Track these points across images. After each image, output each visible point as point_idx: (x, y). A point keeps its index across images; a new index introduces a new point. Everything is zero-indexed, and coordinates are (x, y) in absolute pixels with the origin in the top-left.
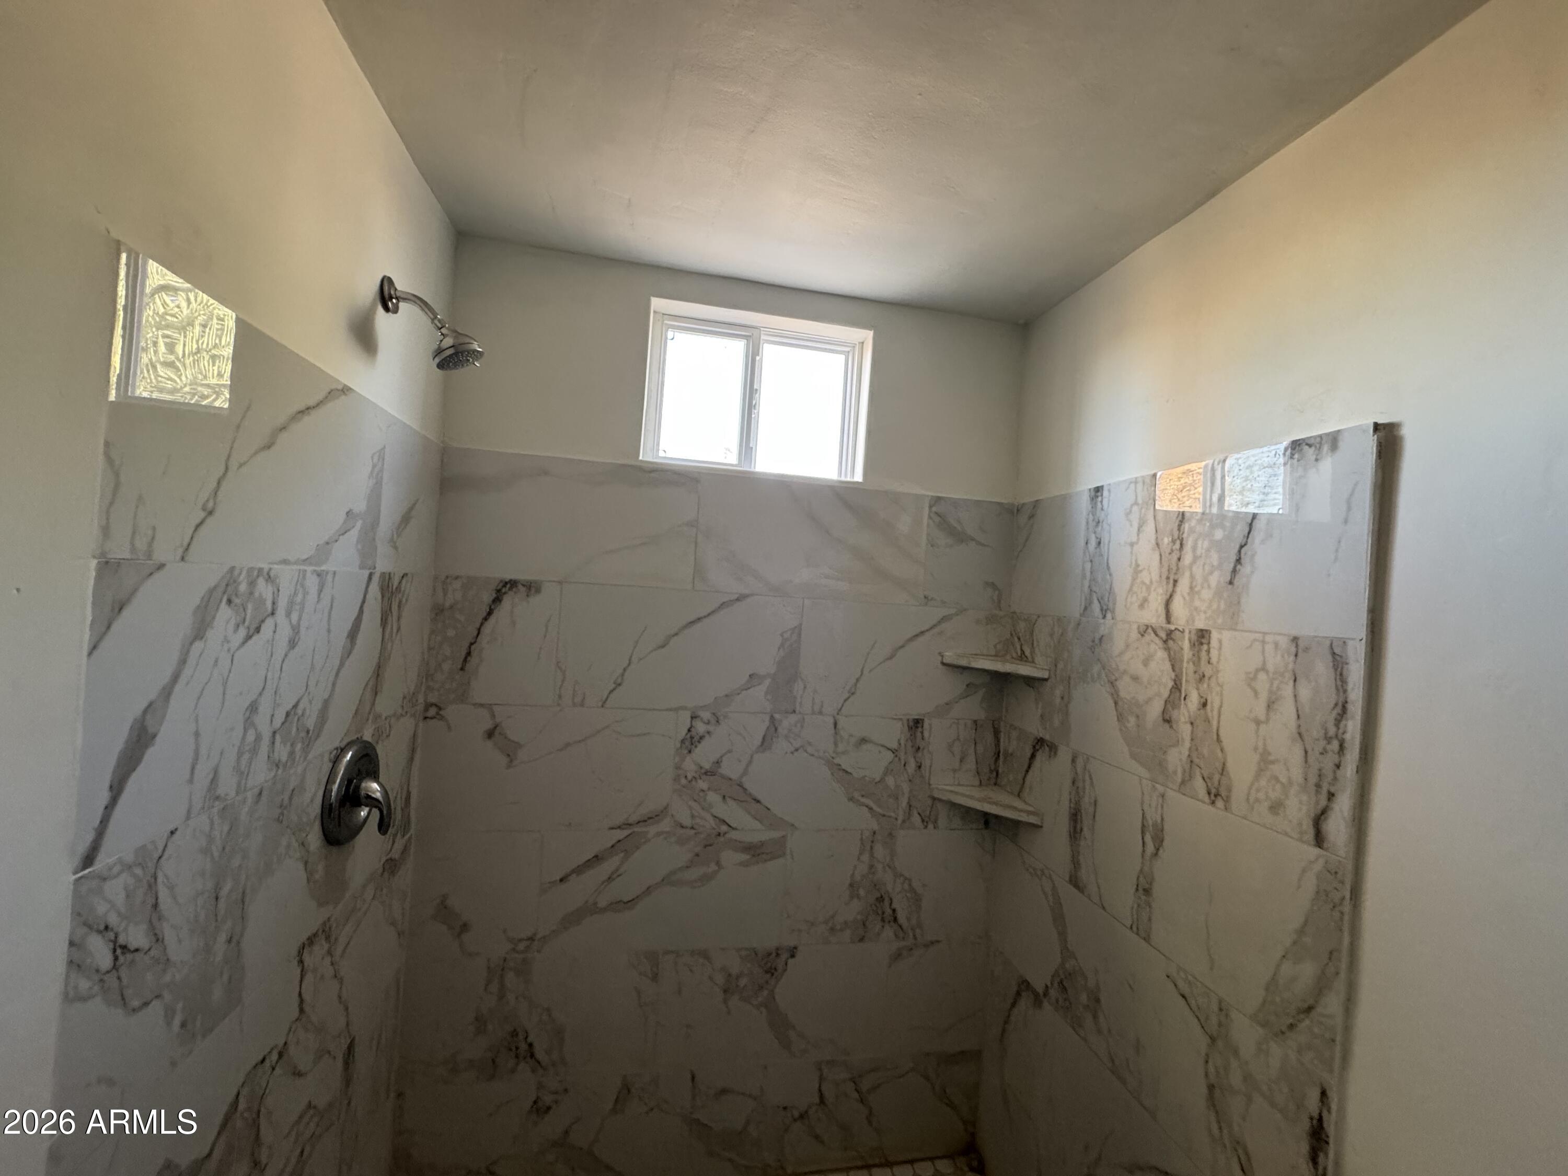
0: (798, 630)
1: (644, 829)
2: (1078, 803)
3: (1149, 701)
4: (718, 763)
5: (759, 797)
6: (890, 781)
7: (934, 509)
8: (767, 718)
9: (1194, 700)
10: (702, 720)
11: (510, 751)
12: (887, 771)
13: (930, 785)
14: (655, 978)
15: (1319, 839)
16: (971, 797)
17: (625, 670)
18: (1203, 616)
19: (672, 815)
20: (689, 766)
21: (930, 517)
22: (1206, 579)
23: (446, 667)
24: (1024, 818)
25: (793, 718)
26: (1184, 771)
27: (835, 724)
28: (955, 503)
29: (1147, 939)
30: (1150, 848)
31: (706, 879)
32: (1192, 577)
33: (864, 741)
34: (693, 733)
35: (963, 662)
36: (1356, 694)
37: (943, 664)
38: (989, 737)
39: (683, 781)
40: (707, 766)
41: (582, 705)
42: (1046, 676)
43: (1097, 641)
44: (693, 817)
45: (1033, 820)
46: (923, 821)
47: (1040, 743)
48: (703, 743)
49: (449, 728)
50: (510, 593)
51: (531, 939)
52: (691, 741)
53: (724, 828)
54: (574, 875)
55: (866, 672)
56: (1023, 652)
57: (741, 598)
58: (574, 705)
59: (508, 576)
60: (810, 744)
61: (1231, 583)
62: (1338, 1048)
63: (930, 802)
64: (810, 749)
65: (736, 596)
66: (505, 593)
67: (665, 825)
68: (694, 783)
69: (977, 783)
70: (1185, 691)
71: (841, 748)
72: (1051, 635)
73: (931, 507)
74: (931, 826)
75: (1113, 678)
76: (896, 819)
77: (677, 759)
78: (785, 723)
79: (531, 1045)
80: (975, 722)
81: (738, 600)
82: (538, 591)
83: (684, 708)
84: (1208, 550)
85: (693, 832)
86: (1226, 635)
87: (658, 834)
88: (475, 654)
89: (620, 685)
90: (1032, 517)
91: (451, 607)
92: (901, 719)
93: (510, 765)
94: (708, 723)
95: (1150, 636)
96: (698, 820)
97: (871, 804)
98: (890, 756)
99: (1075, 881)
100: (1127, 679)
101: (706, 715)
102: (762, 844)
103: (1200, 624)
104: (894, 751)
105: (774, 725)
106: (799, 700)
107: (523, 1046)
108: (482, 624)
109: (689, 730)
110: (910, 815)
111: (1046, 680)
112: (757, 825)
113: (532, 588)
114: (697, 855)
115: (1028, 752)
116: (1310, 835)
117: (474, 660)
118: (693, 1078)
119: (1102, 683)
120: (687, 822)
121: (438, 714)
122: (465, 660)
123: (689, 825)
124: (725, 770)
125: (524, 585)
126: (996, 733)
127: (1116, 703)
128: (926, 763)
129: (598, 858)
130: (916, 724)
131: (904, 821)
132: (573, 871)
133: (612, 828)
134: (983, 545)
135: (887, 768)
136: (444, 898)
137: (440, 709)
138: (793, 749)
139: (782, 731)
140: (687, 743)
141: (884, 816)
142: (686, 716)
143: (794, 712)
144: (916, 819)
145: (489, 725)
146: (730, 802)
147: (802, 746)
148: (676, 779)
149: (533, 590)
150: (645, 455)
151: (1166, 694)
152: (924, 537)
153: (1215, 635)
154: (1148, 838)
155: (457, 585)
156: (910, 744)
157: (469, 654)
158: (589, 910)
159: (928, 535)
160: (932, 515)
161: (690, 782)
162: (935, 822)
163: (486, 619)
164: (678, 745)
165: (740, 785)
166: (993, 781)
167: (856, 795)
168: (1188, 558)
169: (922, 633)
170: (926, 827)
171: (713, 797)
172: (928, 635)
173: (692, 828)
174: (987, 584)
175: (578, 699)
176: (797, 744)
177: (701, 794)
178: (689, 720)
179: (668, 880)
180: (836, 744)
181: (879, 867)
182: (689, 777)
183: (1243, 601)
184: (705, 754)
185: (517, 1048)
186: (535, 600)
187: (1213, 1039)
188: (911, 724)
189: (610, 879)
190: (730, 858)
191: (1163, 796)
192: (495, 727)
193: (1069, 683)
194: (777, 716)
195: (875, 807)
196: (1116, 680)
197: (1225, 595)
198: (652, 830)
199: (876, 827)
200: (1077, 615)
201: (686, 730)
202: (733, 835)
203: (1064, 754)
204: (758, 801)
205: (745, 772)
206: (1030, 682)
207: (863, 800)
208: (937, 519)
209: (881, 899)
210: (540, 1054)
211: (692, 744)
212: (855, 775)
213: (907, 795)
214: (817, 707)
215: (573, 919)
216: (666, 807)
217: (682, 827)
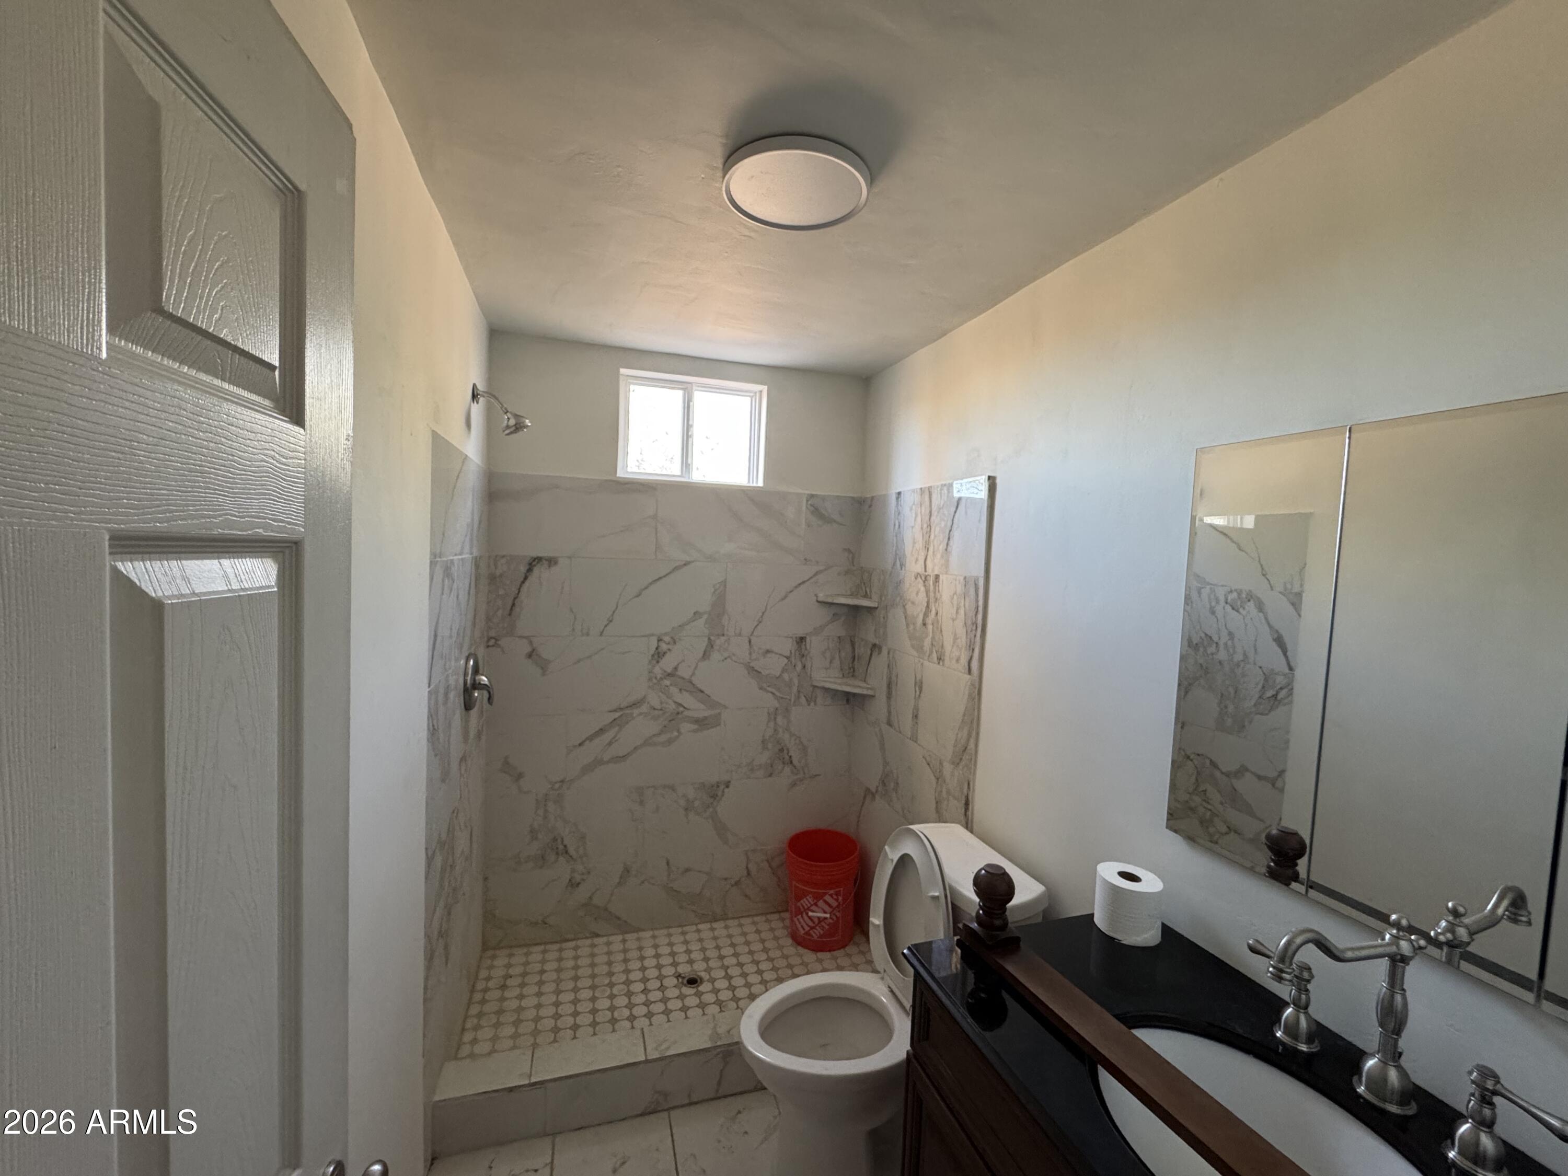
0: (724, 584)
1: (631, 711)
2: (890, 678)
3: (918, 615)
4: (676, 669)
5: (703, 689)
6: (786, 676)
7: (809, 503)
8: (706, 639)
9: (933, 612)
10: (665, 642)
11: (544, 666)
12: (784, 670)
13: (811, 678)
14: (642, 803)
15: (970, 671)
16: (835, 683)
17: (614, 612)
18: (937, 567)
19: (648, 702)
20: (657, 670)
21: (807, 507)
22: (938, 548)
23: (500, 613)
24: (865, 692)
25: (723, 639)
26: (930, 649)
27: (750, 642)
28: (824, 498)
29: (916, 742)
30: (918, 693)
31: (670, 742)
32: (934, 546)
33: (768, 651)
34: (660, 650)
35: (830, 600)
36: (981, 603)
37: (818, 601)
38: (848, 647)
39: (655, 681)
40: (669, 670)
41: (588, 634)
42: (876, 606)
43: (898, 583)
44: (661, 703)
45: (870, 692)
46: (807, 700)
47: (874, 645)
48: (667, 655)
49: (503, 652)
50: (539, 565)
51: (562, 781)
52: (659, 655)
53: (681, 709)
54: (588, 742)
55: (768, 608)
56: (866, 592)
57: (686, 564)
58: (583, 635)
59: (535, 554)
60: (734, 655)
61: (946, 550)
62: (973, 762)
63: (811, 689)
64: (733, 658)
65: (684, 563)
66: (535, 566)
67: (644, 708)
68: (661, 681)
69: (841, 676)
70: (931, 607)
71: (754, 656)
72: (879, 581)
73: (807, 501)
74: (812, 704)
75: (905, 604)
76: (790, 700)
77: (650, 667)
78: (718, 642)
79: (565, 846)
80: (839, 637)
81: (685, 565)
82: (556, 563)
83: (653, 635)
84: (939, 532)
85: (661, 712)
86: (945, 576)
87: (641, 714)
88: (517, 604)
89: (611, 621)
90: (870, 506)
91: (501, 576)
92: (792, 637)
93: (544, 674)
94: (669, 643)
95: (919, 579)
96: (664, 705)
97: (773, 690)
98: (786, 661)
99: (889, 723)
100: (910, 603)
101: (667, 639)
102: (706, 718)
103: (936, 572)
104: (787, 658)
105: (711, 645)
106: (726, 628)
107: (561, 847)
108: (521, 586)
109: (657, 649)
110: (799, 697)
111: (876, 608)
112: (702, 706)
113: (552, 562)
114: (665, 726)
115: (869, 652)
116: (967, 671)
117: (517, 609)
118: (668, 863)
119: (900, 607)
120: (658, 706)
121: (495, 643)
122: (511, 609)
123: (659, 707)
124: (680, 673)
125: (546, 560)
126: (853, 644)
127: (906, 618)
128: (808, 665)
129: (602, 731)
130: (801, 640)
131: (795, 702)
132: (587, 739)
133: (611, 712)
134: (841, 524)
135: (783, 668)
136: (506, 758)
137: (496, 640)
138: (723, 658)
139: (716, 648)
140: (656, 657)
141: (782, 698)
142: (655, 640)
143: (723, 635)
144: (803, 700)
145: (529, 649)
146: (684, 693)
147: (729, 657)
148: (650, 679)
149: (553, 563)
150: (620, 474)
151: (924, 610)
152: (804, 520)
153: (941, 577)
154: (917, 689)
155: (503, 561)
156: (797, 653)
157: (513, 605)
158: (598, 762)
159: (806, 519)
160: (809, 506)
161: (658, 681)
162: (815, 701)
163: (523, 582)
164: (650, 658)
165: (691, 682)
166: (851, 674)
167: (765, 685)
168: (932, 537)
169: (804, 582)
170: (809, 705)
171: (674, 690)
172: (807, 583)
173: (661, 710)
174: (845, 550)
175: (585, 632)
176: (726, 655)
177: (667, 688)
178: (656, 642)
179: (647, 743)
180: (750, 654)
181: (781, 730)
182: (658, 678)
183: (950, 559)
184: (668, 663)
185: (557, 848)
186: (554, 569)
187: (938, 779)
188: (798, 640)
189: (610, 744)
190: (686, 727)
191: (922, 664)
192: (534, 650)
193: (887, 609)
194: (712, 638)
195: (778, 694)
197: (944, 556)
198: (636, 712)
199: (777, 705)
200: (890, 568)
201: (654, 649)
202: (686, 713)
203: (885, 651)
204: (702, 692)
205: (693, 674)
206: (870, 610)
207: (769, 689)
208: (812, 508)
209: (781, 750)
210: (571, 851)
211: (659, 657)
212: (763, 673)
213: (797, 684)
214: (738, 631)
215: (588, 769)
216: (645, 697)
217: (654, 709)
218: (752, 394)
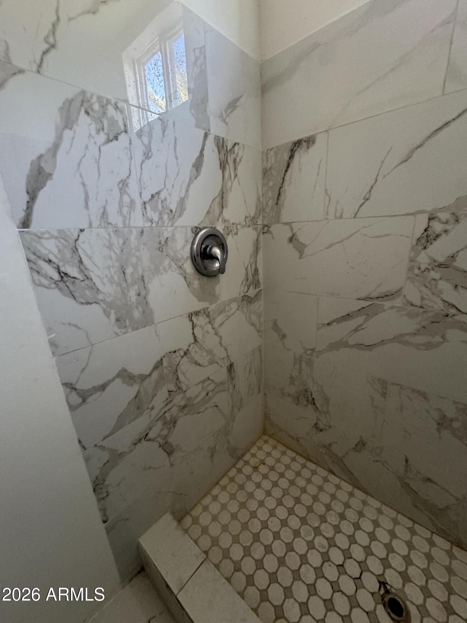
1: (381, 303)
4: (453, 257)
10: (440, 221)
11: (301, 248)
14: (384, 395)
17: (372, 187)
19: (405, 296)
20: (423, 259)
23: (270, 203)
31: (428, 346)
34: (430, 232)
39: (417, 271)
40: (441, 260)
41: (341, 217)
44: (423, 299)
48: (439, 240)
49: (273, 238)
50: (299, 149)
51: (313, 350)
52: (427, 239)
53: (454, 311)
54: (335, 323)
58: (336, 218)
59: (296, 138)
66: (296, 150)
67: (398, 302)
68: (426, 273)
77: (413, 254)
79: (313, 399)
82: (314, 142)
83: (422, 212)
85: (421, 310)
87: (392, 308)
88: (282, 194)
89: (367, 199)
91: (270, 168)
93: (301, 257)
94: (447, 222)
96: (426, 302)
101: (445, 216)
107: (310, 398)
108: (285, 175)
109: (426, 230)
113: (310, 141)
114: (424, 327)
117: (282, 198)
118: (407, 461)
120: (418, 302)
121: (268, 230)
122: (278, 199)
123: (420, 304)
124: (460, 263)
125: (305, 142)
129: (348, 316)
132: (334, 321)
133: (359, 299)
136: (276, 320)
137: (269, 227)
140: (423, 241)
142: (425, 217)
145: (290, 235)
146: (462, 290)
148: (411, 269)
149: (311, 142)
155: (272, 153)
157: (279, 194)
158: (343, 344)
161: (422, 272)
163: (286, 171)
164: (414, 242)
171: (444, 285)
173: (422, 307)
175: (338, 214)
177: (433, 282)
178: (427, 220)
179: (398, 339)
182: (423, 269)
184: (440, 250)
185: (308, 398)
186: (313, 149)
189: (356, 330)
190: (456, 335)
192: (293, 235)
198: (387, 304)
201: (423, 231)
202: (462, 318)
210: (318, 404)
211: (428, 241)
215: (334, 346)
216: (400, 290)
217: (412, 305)
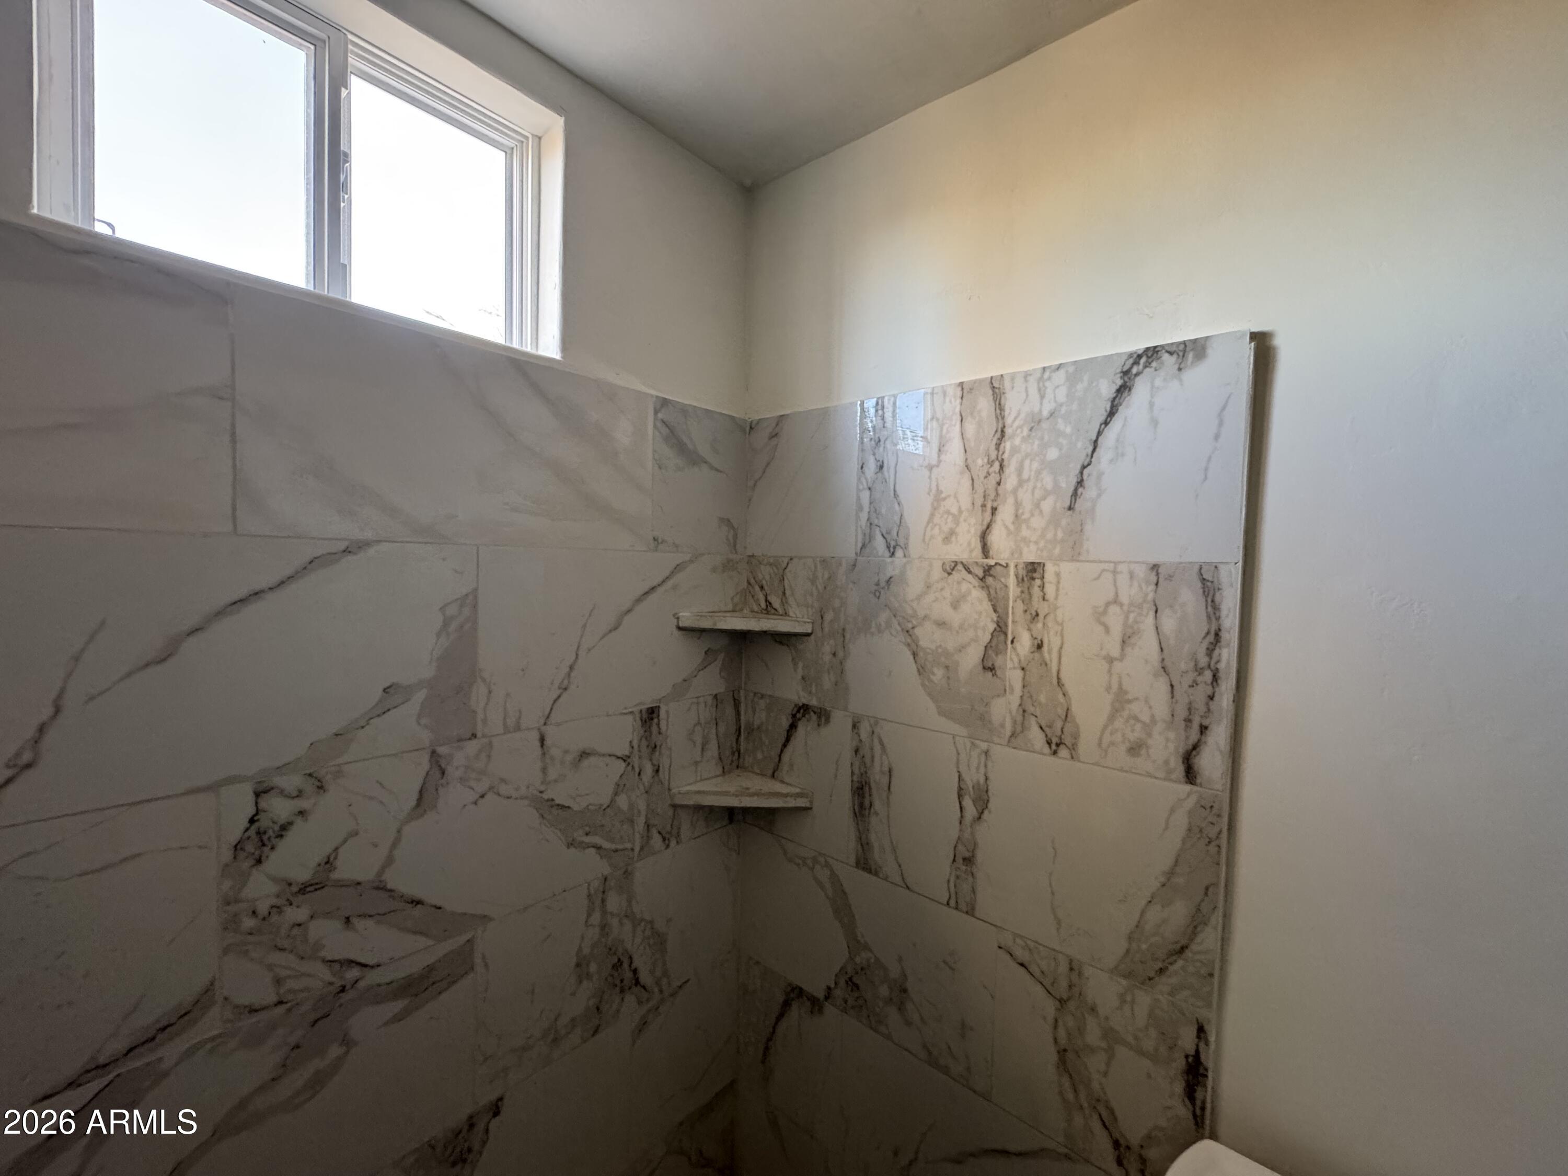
0: (470, 600)
1: (151, 1058)
2: (864, 774)
3: (962, 648)
4: (329, 863)
5: (418, 894)
6: (622, 802)
7: (660, 415)
8: (425, 759)
9: (1025, 643)
10: (282, 793)
12: (619, 789)
13: (669, 790)
15: (1190, 774)
16: (726, 793)
17: (42, 729)
18: (1033, 547)
19: (226, 999)
20: (260, 889)
21: (655, 426)
22: (1037, 505)
24: (791, 803)
25: (472, 747)
26: (1015, 722)
27: (542, 740)
28: (684, 410)
29: (971, 912)
30: (971, 811)
31: (320, 1080)
32: (1018, 504)
33: (584, 754)
34: (264, 822)
35: (706, 624)
36: (1230, 621)
37: (680, 628)
38: (730, 711)
39: (249, 923)
40: (303, 875)
42: (810, 631)
43: (883, 584)
44: (278, 982)
45: (801, 803)
46: (664, 839)
47: (803, 710)
48: (291, 836)
52: (259, 839)
53: (354, 973)
55: (582, 653)
56: (769, 603)
57: (352, 549)
60: (503, 780)
61: (1070, 508)
62: (1216, 979)
63: (670, 812)
64: (503, 789)
65: (342, 545)
68: (275, 918)
69: (720, 771)
70: (1012, 633)
71: (552, 774)
72: (813, 581)
73: (656, 412)
74: (673, 843)
75: (910, 626)
76: (632, 850)
77: (227, 884)
78: (459, 759)
80: (716, 696)
81: (347, 551)
83: (235, 780)
84: (1039, 472)
85: (281, 1009)
86: (1066, 568)
87: (190, 1052)
89: (27, 767)
90: (774, 435)
92: (631, 713)
94: (300, 794)
95: (961, 573)
96: (291, 984)
97: (597, 840)
98: (623, 765)
99: (865, 864)
100: (929, 626)
101: (291, 782)
102: (431, 968)
103: (1030, 556)
104: (624, 759)
105: (438, 769)
106: (480, 716)
109: (252, 821)
110: (649, 838)
111: (808, 635)
112: (423, 941)
114: (296, 1047)
115: (785, 722)
116: (1180, 770)
119: (894, 633)
120: (266, 997)
123: (273, 998)
124: (345, 870)
126: (737, 704)
127: (915, 655)
128: (665, 762)
130: (651, 715)
131: (642, 849)
134: (717, 470)
135: (618, 785)
138: (473, 796)
139: (453, 772)
140: (250, 847)
141: (616, 851)
142: (247, 790)
143: (474, 736)
144: (656, 841)
146: (360, 924)
147: (491, 788)
148: (231, 924)
150: (47, 213)
151: (987, 637)
152: (650, 455)
153: (1050, 570)
154: (968, 802)
156: (644, 743)
159: (654, 451)
160: (659, 424)
161: (264, 919)
162: (678, 835)
164: (227, 855)
165: (381, 887)
166: (735, 764)
167: (579, 836)
168: (1010, 481)
169: (653, 589)
170: (668, 846)
171: (322, 929)
172: (660, 590)
173: (280, 1003)
174: (722, 520)
176: (481, 788)
177: (296, 931)
178: (251, 798)
180: (544, 770)
181: (615, 922)
182: (263, 908)
183: (1088, 527)
184: (295, 856)
187: (1062, 1002)
188: (645, 716)
190: (371, 1019)
191: (986, 753)
193: (844, 637)
194: (442, 750)
195: (607, 845)
196: (913, 628)
197: (1064, 522)
198: (171, 1050)
199: (607, 870)
200: (853, 555)
201: (244, 823)
202: (373, 978)
203: (840, 721)
204: (417, 902)
205: (389, 861)
206: (783, 639)
207: (587, 839)
208: (665, 431)
209: (618, 965)
211: (264, 845)
212: (576, 808)
213: (643, 813)
214: (511, 722)
216: (209, 989)
217: (253, 1010)
218: (510, 143)
